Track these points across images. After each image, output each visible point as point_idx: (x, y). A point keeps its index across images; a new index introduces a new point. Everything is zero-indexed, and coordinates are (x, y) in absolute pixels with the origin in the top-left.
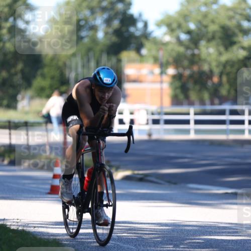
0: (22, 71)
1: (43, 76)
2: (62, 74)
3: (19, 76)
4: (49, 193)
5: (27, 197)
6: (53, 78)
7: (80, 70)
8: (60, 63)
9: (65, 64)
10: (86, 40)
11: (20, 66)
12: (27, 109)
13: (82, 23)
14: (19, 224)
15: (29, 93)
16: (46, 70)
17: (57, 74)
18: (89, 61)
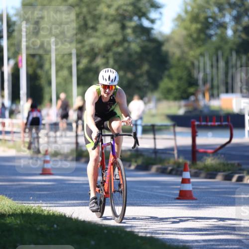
0: (148, 73)
1: (170, 77)
2: (190, 75)
3: (145, 78)
4: (178, 199)
5: (155, 203)
6: (180, 79)
7: (208, 70)
8: (188, 64)
9: (193, 64)
10: (214, 39)
11: (146, 67)
12: (154, 111)
13: (211, 20)
14: (148, 230)
15: (156, 95)
16: (173, 71)
17: (184, 74)
18: (217, 61)
